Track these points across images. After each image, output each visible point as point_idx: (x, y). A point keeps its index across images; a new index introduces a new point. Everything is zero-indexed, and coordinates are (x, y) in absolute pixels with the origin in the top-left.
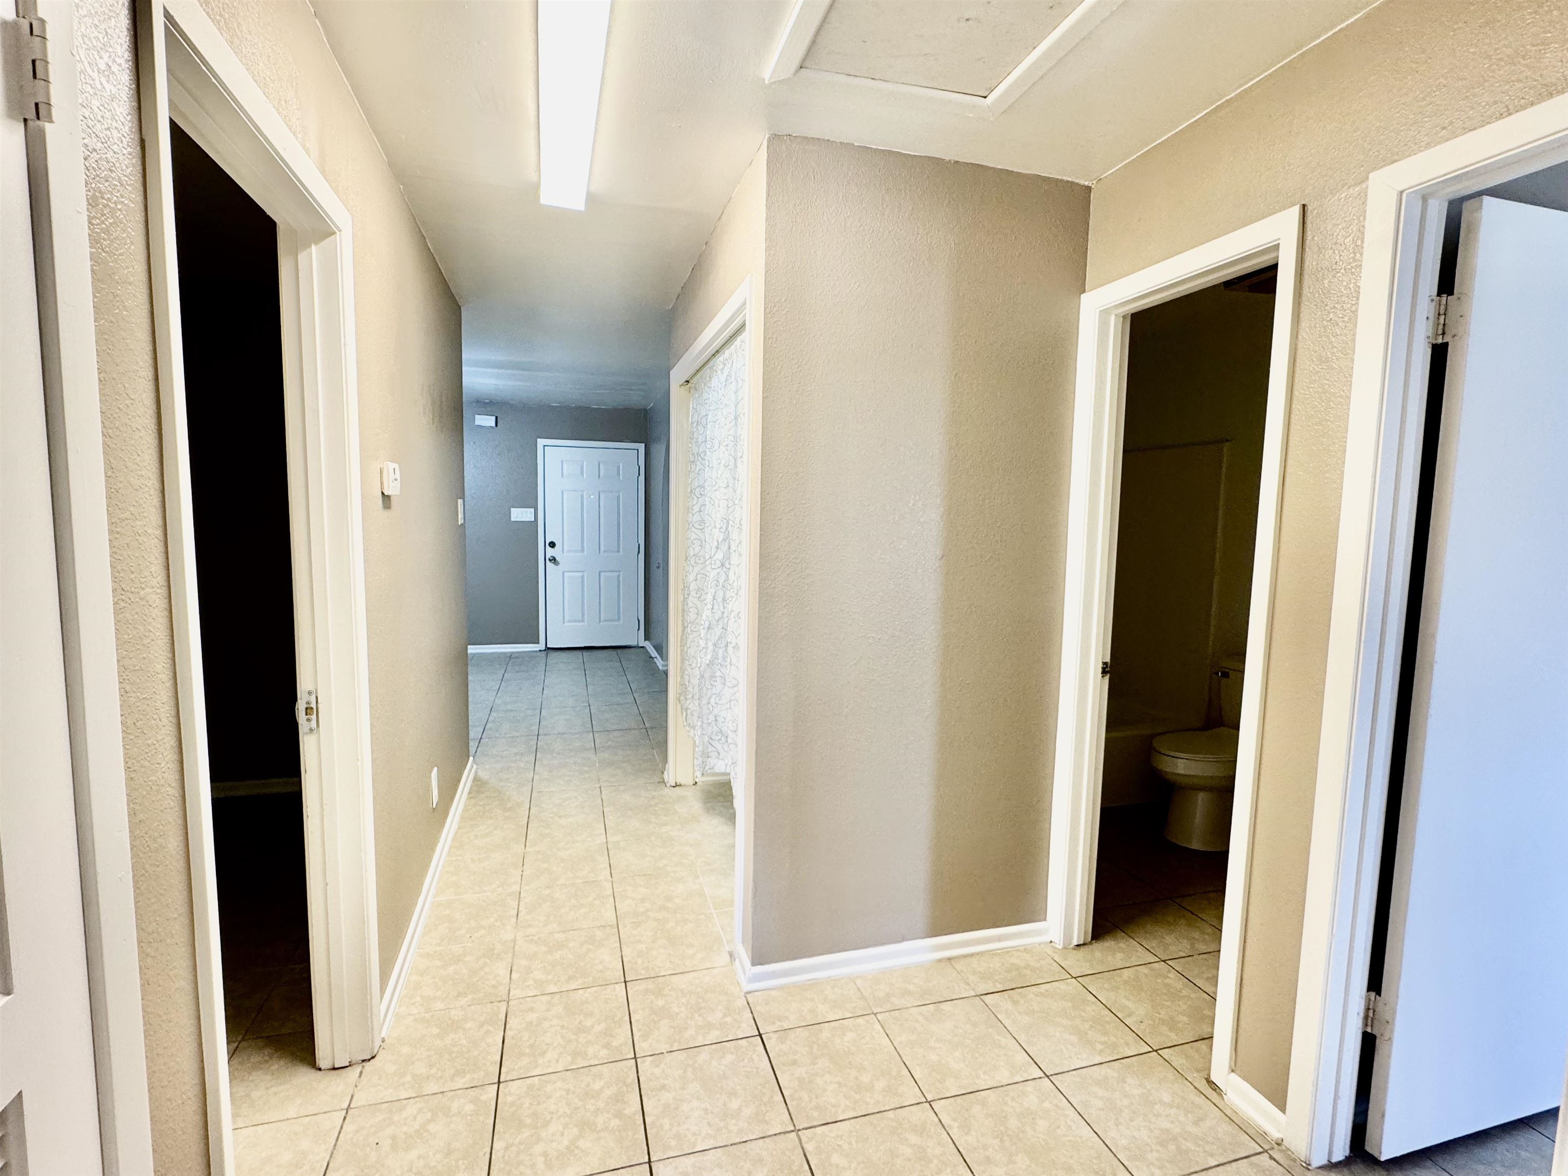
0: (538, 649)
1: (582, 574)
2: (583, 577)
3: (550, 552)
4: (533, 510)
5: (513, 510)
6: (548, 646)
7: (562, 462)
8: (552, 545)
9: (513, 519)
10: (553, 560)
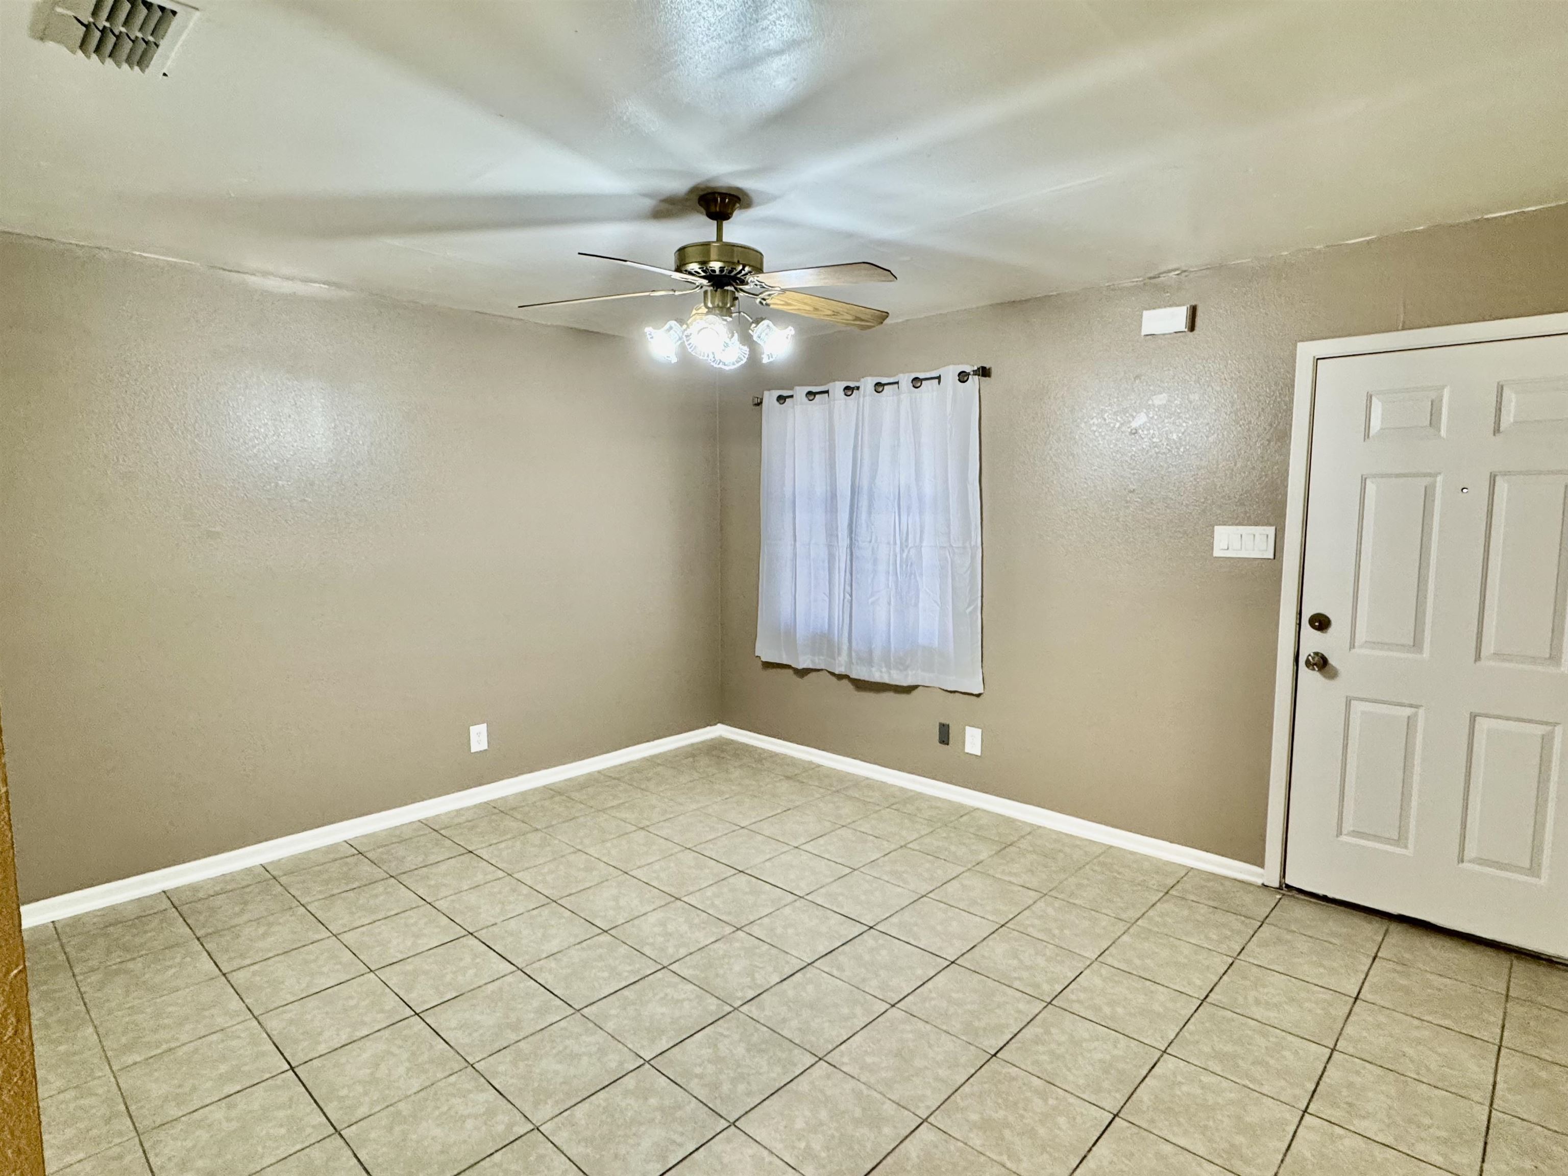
0: (1259, 882)
1: (1408, 711)
2: (1410, 722)
3: (1312, 641)
4: (1271, 531)
5: (1218, 530)
6: (1289, 881)
7: (1370, 398)
8: (1321, 623)
9: (1217, 553)
10: (1321, 663)
